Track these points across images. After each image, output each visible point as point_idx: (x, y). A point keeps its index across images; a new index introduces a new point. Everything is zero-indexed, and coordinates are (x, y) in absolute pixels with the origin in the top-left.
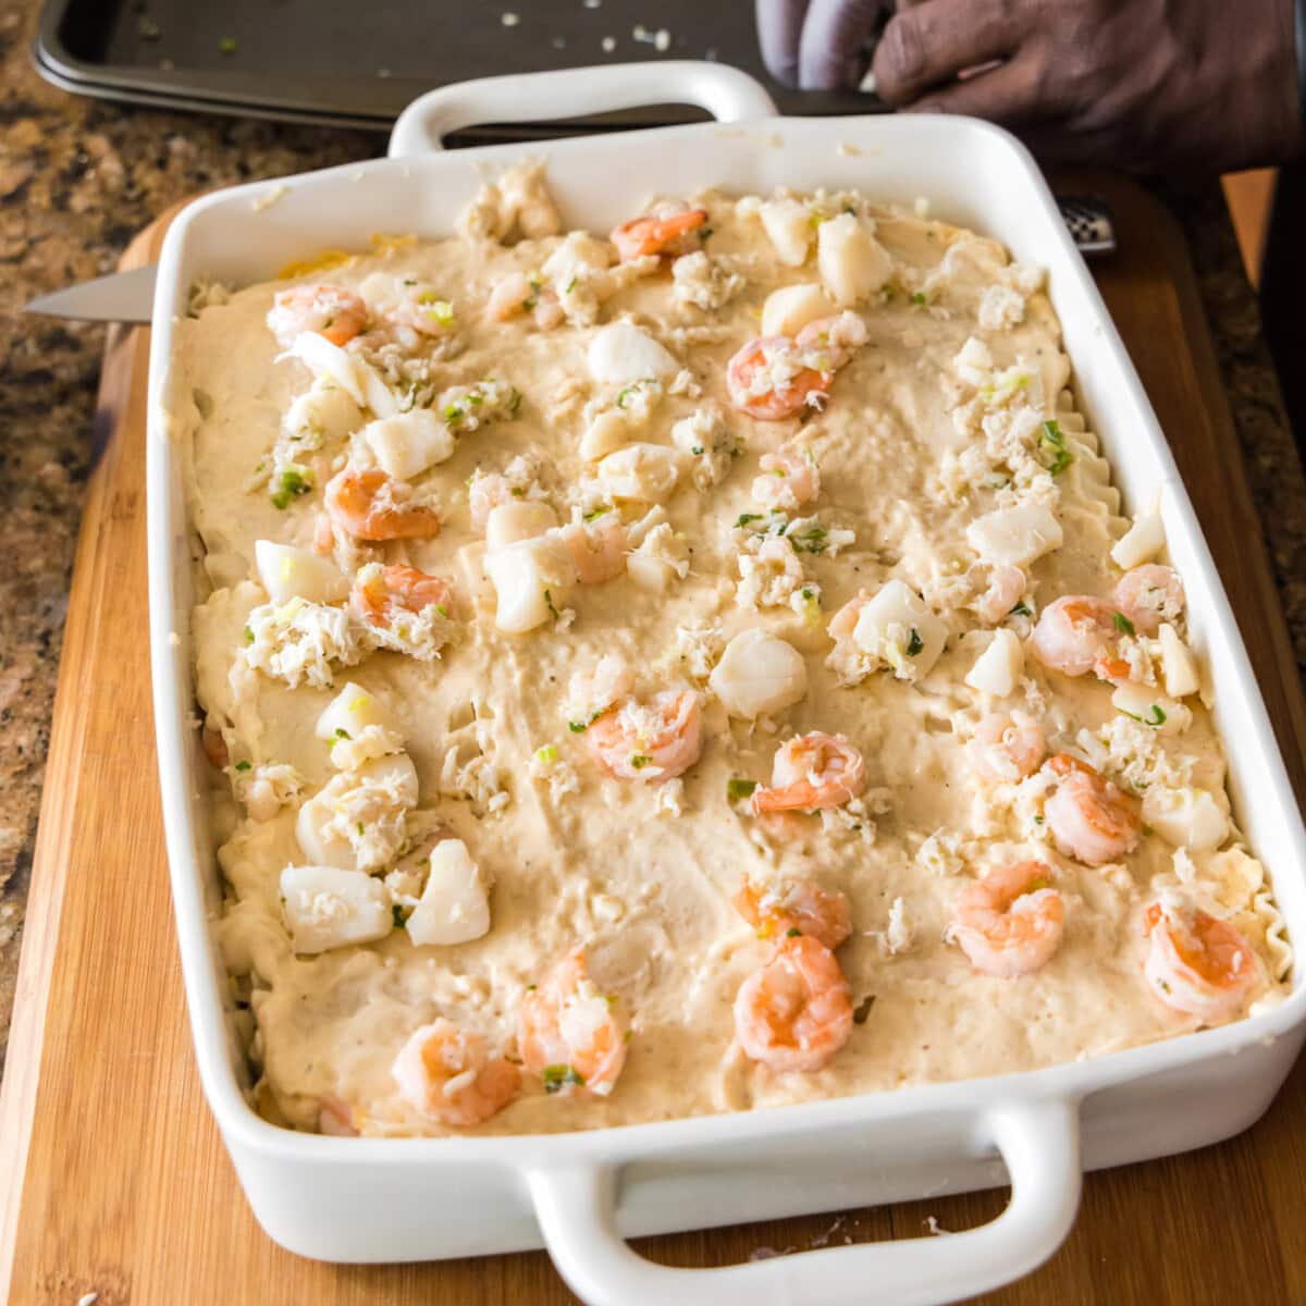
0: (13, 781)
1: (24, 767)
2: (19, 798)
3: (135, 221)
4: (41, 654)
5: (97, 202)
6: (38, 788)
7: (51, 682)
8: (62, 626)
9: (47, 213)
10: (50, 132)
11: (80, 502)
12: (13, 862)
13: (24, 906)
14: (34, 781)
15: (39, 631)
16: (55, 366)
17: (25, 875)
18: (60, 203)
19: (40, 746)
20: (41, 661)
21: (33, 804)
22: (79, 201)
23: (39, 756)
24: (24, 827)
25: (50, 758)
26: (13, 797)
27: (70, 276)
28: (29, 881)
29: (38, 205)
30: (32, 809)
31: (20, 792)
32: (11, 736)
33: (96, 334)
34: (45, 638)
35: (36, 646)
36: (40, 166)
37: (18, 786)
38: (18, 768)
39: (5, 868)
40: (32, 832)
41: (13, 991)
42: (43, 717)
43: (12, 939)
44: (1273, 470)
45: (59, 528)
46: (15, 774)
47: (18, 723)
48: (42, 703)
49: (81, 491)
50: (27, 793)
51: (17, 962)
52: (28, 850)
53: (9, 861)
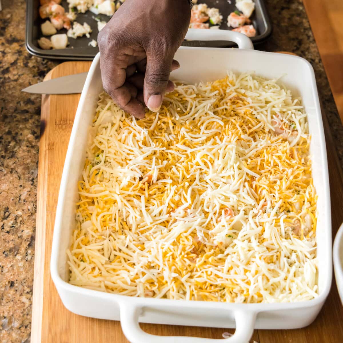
0: (28, 218)
1: (30, 214)
2: (30, 222)
3: (45, 69)
4: (32, 185)
5: (35, 65)
6: (35, 220)
7: (35, 192)
8: (37, 177)
9: (23, 68)
10: (21, 46)
11: (38, 144)
12: (30, 239)
13: (34, 250)
14: (33, 218)
15: (31, 179)
16: (29, 108)
17: (33, 242)
18: (26, 65)
19: (34, 209)
20: (32, 186)
21: (33, 224)
22: (31, 65)
23: (34, 211)
24: (32, 229)
25: (37, 211)
26: (28, 222)
27: (30, 84)
28: (34, 244)
29: (20, 66)
30: (33, 225)
31: (30, 221)
32: (26, 206)
33: (38, 100)
34: (33, 180)
35: (31, 183)
36: (20, 55)
37: (29, 219)
38: (29, 215)
39: (28, 240)
40: (34, 231)
41: (33, 272)
42: (34, 201)
43: (31, 259)
44: (337, 130)
45: (33, 151)
46: (28, 216)
47: (28, 203)
48: (33, 197)
49: (38, 141)
50: (32, 221)
51: (33, 265)
52: (33, 235)
53: (29, 239)
